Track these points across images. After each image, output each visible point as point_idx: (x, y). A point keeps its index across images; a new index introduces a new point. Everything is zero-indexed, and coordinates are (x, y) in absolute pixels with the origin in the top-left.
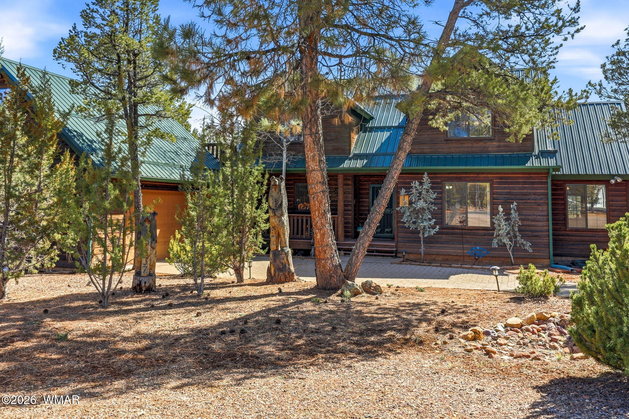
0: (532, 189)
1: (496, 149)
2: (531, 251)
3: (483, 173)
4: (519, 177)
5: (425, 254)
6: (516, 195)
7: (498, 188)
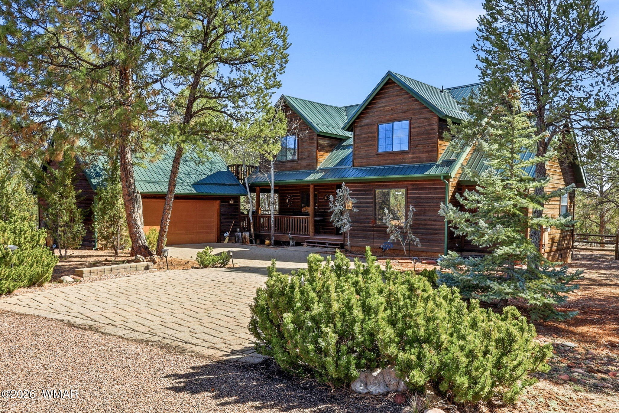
0: (435, 193)
1: (411, 160)
2: (420, 246)
3: (402, 181)
4: (426, 184)
5: (351, 246)
6: (423, 199)
7: (411, 193)
